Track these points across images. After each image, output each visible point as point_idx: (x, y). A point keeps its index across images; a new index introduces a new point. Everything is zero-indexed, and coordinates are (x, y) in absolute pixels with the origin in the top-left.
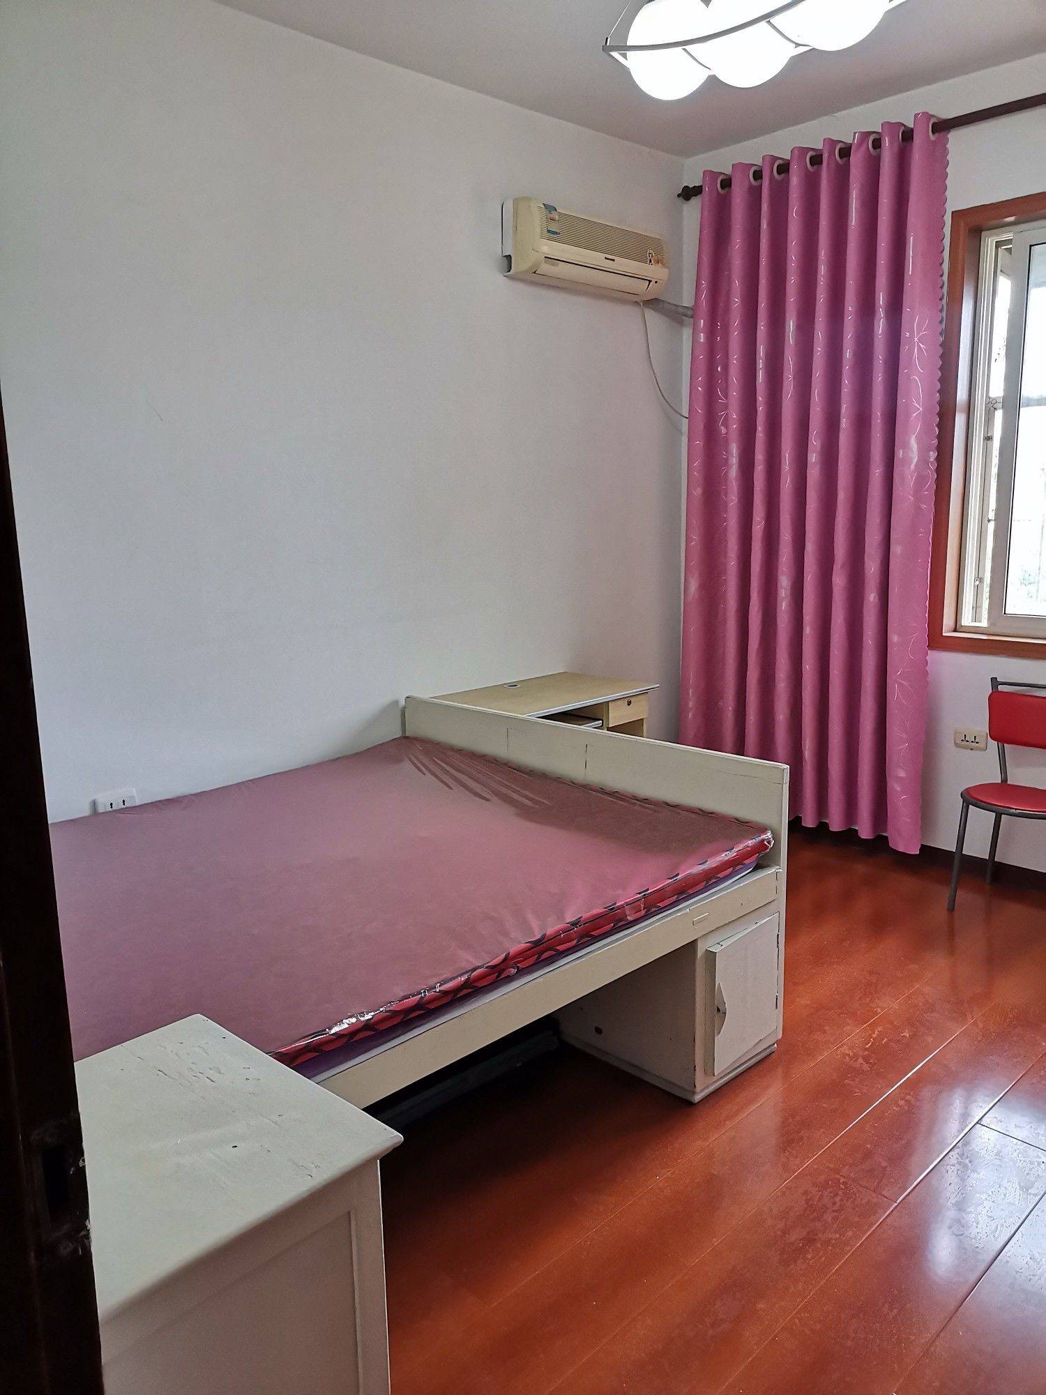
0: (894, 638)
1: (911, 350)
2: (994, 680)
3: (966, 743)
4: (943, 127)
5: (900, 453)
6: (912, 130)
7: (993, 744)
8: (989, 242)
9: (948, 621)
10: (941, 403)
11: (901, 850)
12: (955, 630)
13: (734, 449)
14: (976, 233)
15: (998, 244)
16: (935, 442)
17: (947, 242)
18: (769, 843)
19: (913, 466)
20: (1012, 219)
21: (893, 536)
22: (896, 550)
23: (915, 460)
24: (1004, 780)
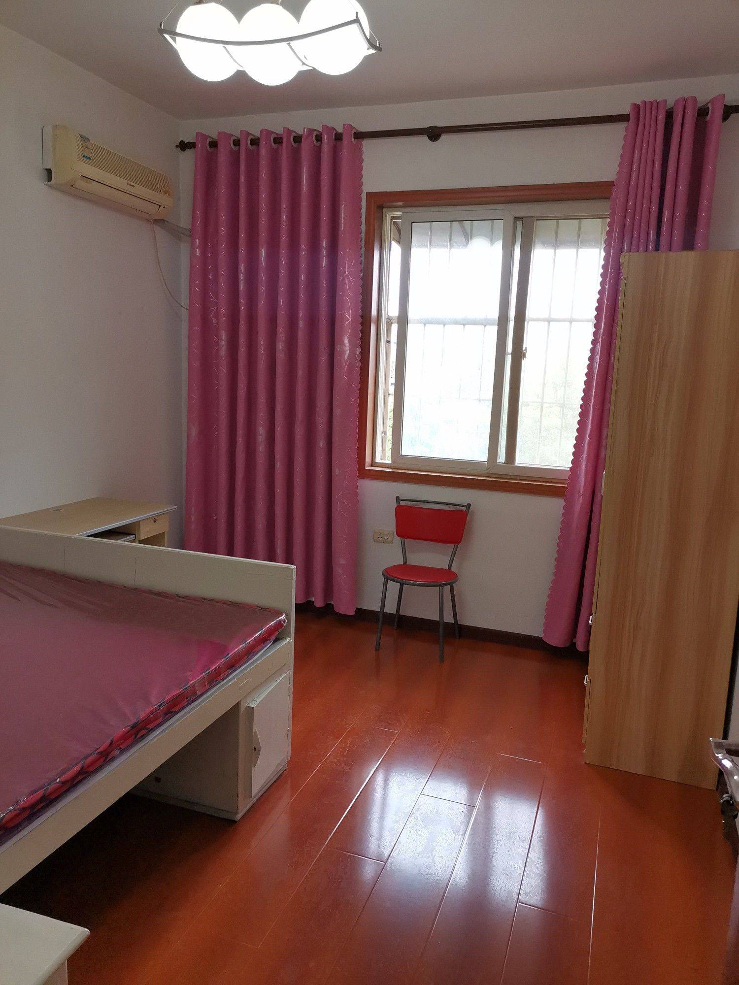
0: (336, 471)
1: (344, 280)
2: (397, 498)
3: (381, 539)
4: (360, 136)
5: (338, 348)
6: (341, 134)
7: (398, 540)
8: (388, 215)
9: (368, 459)
10: (362, 317)
11: (342, 613)
12: (372, 466)
13: (224, 335)
14: (381, 208)
15: (392, 218)
16: (360, 342)
17: (363, 211)
18: (284, 622)
19: (346, 357)
20: (401, 204)
21: (335, 403)
22: (337, 411)
23: (347, 353)
24: (405, 563)
